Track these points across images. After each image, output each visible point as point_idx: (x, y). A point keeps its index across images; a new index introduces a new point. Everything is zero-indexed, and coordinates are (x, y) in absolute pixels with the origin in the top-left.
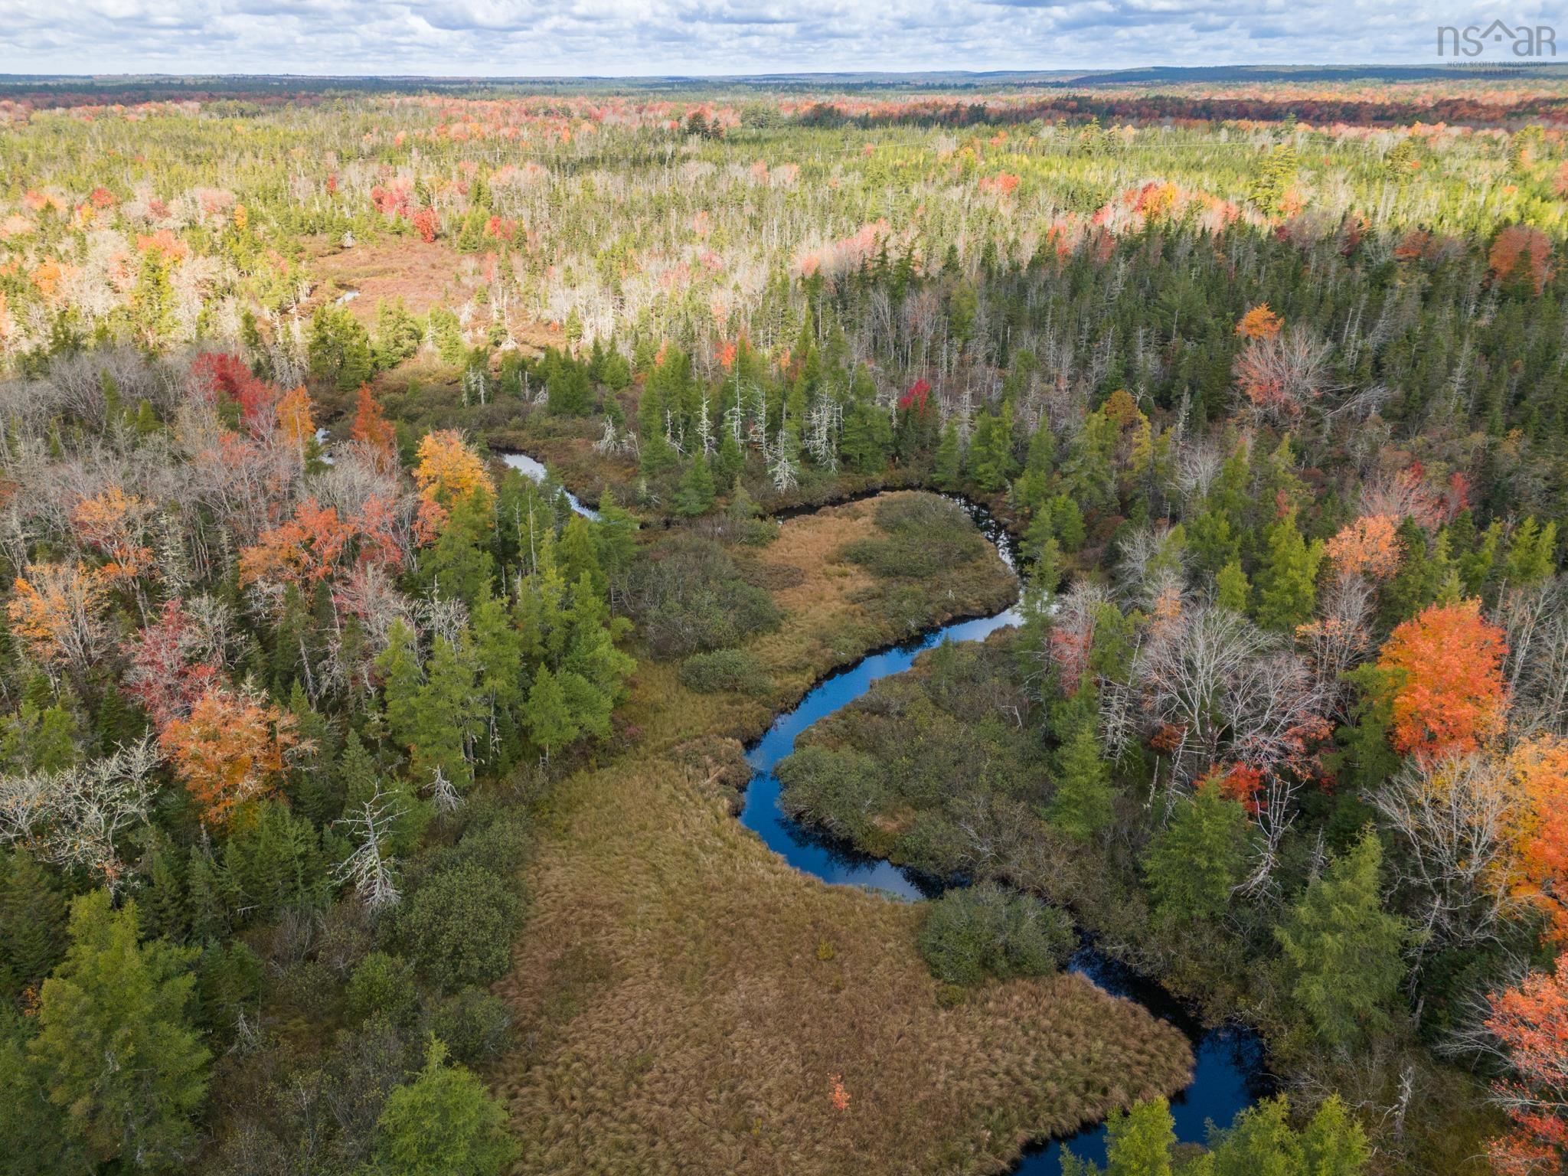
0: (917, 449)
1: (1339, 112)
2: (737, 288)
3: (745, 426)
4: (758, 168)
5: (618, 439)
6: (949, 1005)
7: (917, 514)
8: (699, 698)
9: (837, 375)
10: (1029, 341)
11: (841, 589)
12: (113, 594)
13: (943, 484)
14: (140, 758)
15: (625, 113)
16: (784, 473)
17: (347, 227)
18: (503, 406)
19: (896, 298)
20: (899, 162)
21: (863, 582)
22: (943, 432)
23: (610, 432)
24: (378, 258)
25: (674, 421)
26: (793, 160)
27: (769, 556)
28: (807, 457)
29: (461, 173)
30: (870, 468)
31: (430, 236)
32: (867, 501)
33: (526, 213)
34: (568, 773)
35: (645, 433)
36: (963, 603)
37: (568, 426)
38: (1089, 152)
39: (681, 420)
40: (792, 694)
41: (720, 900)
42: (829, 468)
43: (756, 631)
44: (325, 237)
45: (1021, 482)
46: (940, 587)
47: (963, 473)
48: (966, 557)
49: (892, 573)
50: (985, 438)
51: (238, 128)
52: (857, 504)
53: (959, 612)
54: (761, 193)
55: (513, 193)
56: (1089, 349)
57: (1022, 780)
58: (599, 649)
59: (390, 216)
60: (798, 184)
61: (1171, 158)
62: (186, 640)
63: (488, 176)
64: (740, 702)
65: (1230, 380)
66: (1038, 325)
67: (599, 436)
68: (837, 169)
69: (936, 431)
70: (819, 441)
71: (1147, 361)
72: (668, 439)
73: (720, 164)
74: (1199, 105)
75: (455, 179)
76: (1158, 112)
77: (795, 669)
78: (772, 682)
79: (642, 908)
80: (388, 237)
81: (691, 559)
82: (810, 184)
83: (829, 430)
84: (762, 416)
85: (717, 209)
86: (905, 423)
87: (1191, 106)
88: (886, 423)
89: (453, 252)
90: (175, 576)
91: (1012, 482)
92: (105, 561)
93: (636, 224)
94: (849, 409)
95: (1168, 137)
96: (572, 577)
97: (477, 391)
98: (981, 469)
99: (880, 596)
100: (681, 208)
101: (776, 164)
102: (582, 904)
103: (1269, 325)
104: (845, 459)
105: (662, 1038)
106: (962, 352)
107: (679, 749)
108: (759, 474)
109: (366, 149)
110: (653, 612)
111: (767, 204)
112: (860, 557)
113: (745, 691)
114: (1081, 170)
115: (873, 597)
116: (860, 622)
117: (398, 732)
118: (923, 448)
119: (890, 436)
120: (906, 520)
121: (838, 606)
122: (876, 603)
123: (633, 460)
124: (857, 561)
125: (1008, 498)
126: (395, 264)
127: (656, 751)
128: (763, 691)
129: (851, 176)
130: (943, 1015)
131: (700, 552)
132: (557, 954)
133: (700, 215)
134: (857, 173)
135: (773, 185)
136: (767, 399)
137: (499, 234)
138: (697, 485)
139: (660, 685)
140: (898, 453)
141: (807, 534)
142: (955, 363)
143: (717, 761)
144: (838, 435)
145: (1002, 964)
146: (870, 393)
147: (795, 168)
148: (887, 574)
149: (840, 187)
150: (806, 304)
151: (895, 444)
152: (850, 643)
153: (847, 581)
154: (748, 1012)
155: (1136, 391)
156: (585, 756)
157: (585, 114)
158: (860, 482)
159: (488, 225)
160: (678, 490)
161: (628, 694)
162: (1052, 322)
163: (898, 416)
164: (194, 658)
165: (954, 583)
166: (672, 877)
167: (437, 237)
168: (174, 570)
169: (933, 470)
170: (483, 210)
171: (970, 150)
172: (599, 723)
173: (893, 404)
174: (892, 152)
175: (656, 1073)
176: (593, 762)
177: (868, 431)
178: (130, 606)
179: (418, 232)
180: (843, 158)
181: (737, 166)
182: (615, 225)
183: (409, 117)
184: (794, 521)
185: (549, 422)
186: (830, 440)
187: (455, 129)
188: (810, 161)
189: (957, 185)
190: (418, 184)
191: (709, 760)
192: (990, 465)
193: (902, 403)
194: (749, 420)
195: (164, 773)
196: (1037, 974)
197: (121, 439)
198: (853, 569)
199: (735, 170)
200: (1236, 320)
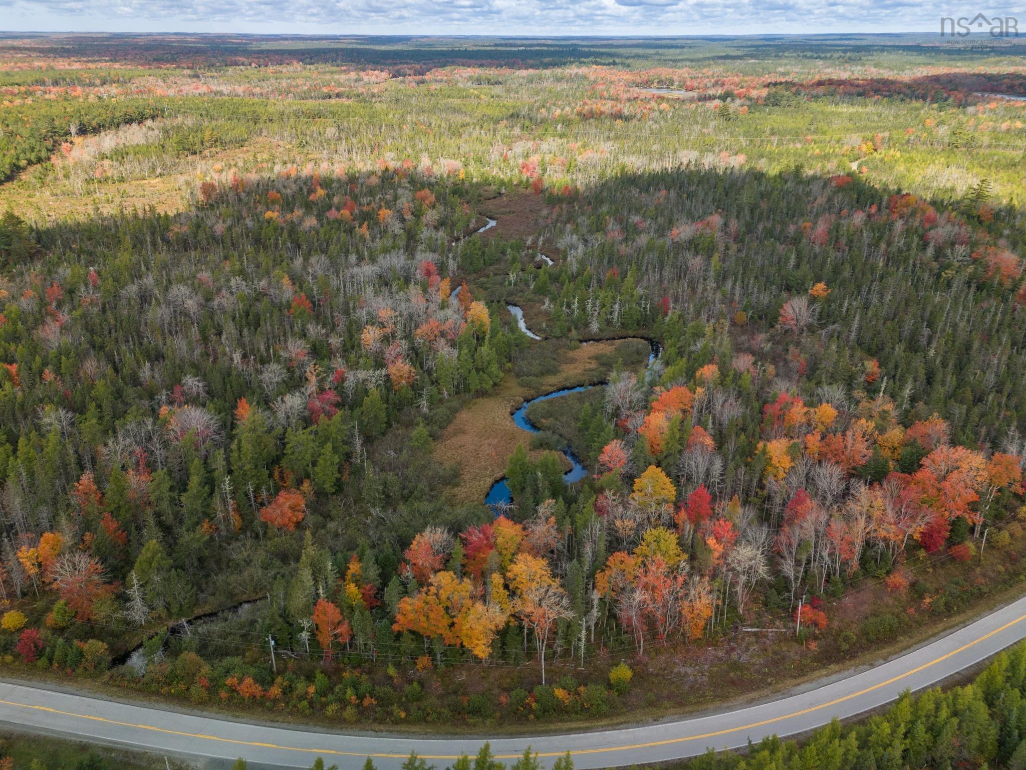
7: (627, 347)
8: (520, 387)
12: (384, 336)
14: (384, 372)
16: (595, 327)
18: (518, 288)
21: (593, 366)
23: (547, 303)
24: (510, 204)
28: (608, 321)
30: (629, 329)
31: (538, 191)
32: (621, 340)
34: (477, 397)
37: (537, 299)
40: (547, 392)
42: (615, 326)
43: (548, 374)
52: (616, 341)
62: (398, 350)
64: (530, 391)
67: (544, 304)
70: (615, 317)
72: (564, 308)
77: (552, 385)
78: (543, 387)
80: (520, 189)
83: (618, 313)
88: (639, 313)
90: (399, 334)
92: (384, 327)
97: (511, 281)
103: (823, 291)
107: (507, 398)
110: (519, 364)
113: (533, 388)
115: (593, 370)
120: (623, 348)
121: (580, 371)
122: (591, 372)
123: (550, 315)
124: (597, 359)
126: (516, 208)
127: (501, 397)
128: (538, 389)
132: (456, 428)
137: (567, 193)
138: (560, 327)
140: (645, 324)
141: (590, 348)
143: (514, 401)
144: (622, 315)
145: (545, 446)
147: (742, 158)
148: (602, 364)
151: (645, 321)
152: (574, 382)
153: (588, 365)
155: (748, 312)
156: (481, 394)
158: (623, 333)
160: (554, 328)
161: (502, 383)
163: (650, 310)
164: (399, 354)
167: (541, 192)
168: (399, 332)
173: (649, 306)
177: (631, 315)
178: (388, 341)
186: (618, 317)
190: (543, 160)
191: (511, 401)
195: (387, 376)
197: (394, 290)
198: (593, 361)
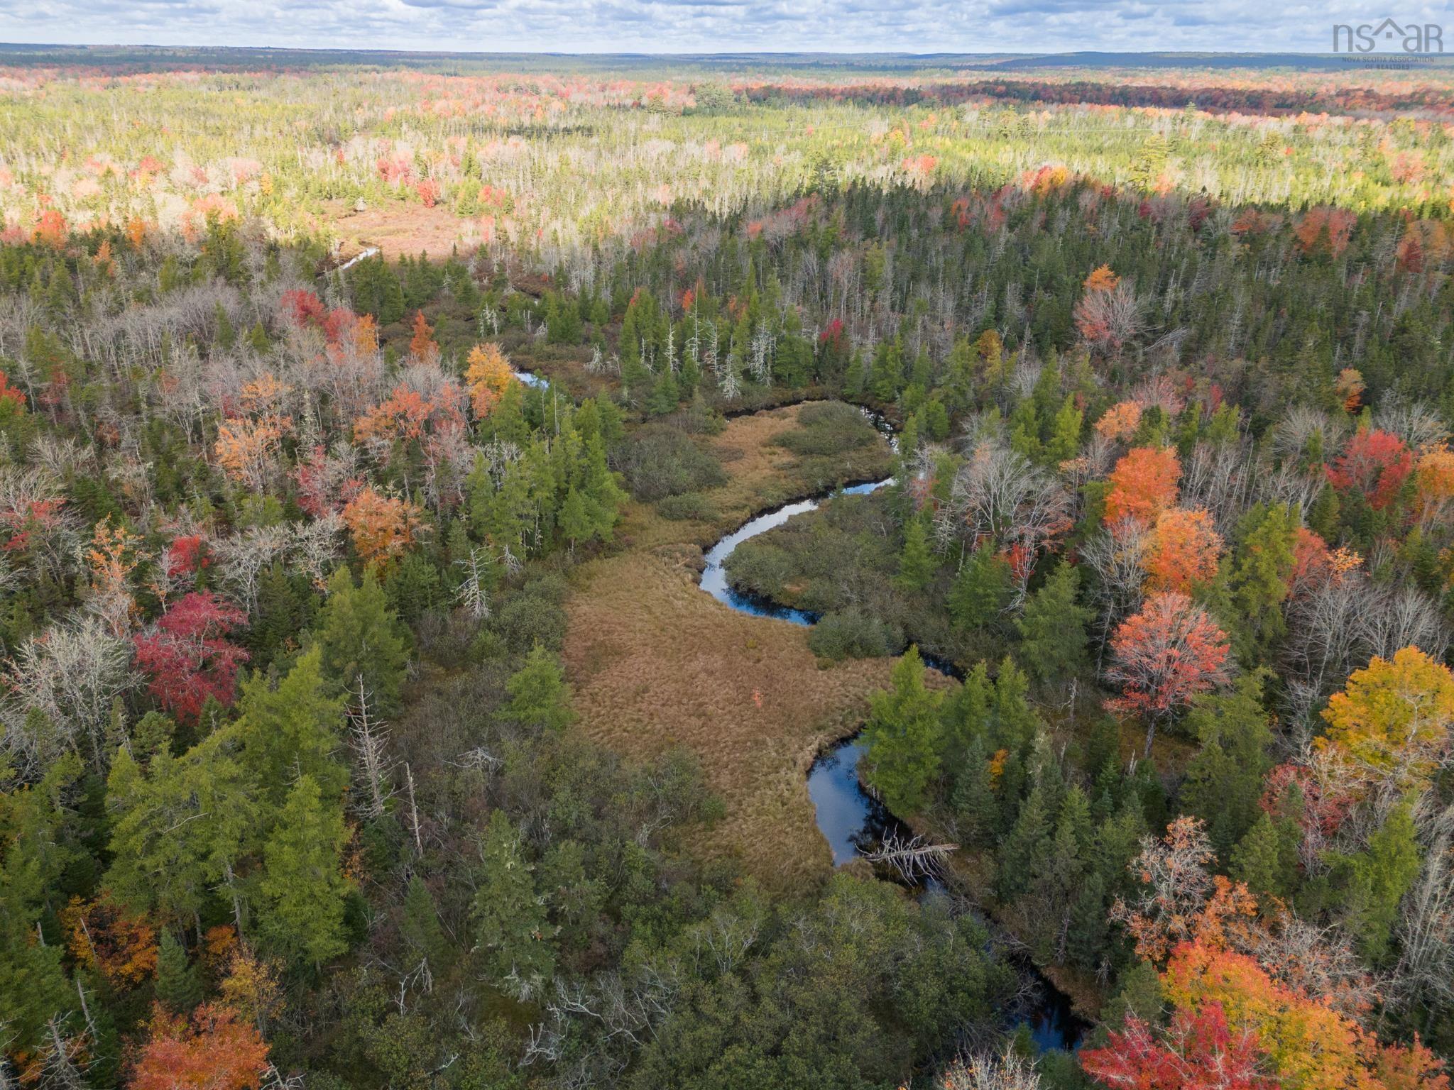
0: (832, 371)
1: (1244, 100)
2: (695, 247)
3: (701, 353)
4: (712, 146)
5: (603, 361)
6: (825, 668)
7: (828, 414)
8: (671, 523)
9: (772, 313)
10: (924, 291)
11: (770, 462)
13: (851, 397)
14: (334, 524)
15: (589, 92)
16: (731, 386)
17: (359, 194)
18: (513, 336)
19: (823, 257)
20: (836, 142)
21: (784, 458)
22: (852, 358)
23: (597, 356)
24: (389, 221)
25: (647, 346)
26: (744, 140)
27: (719, 441)
28: (748, 375)
29: (452, 148)
30: (796, 384)
31: (431, 202)
32: (793, 407)
33: (513, 184)
35: (625, 356)
36: (857, 472)
37: (564, 352)
38: (1006, 135)
39: (652, 347)
40: (734, 522)
41: (686, 622)
42: (765, 383)
43: (709, 487)
44: (340, 202)
45: (907, 393)
46: (841, 461)
47: (866, 389)
48: (862, 443)
49: (807, 452)
50: (882, 361)
51: (238, 101)
52: (786, 409)
53: (854, 477)
54: (715, 168)
55: (500, 166)
56: (970, 299)
57: (881, 561)
58: (606, 483)
59: (395, 184)
60: (746, 161)
61: (1078, 142)
63: (477, 151)
64: (698, 525)
65: (1072, 322)
66: (933, 281)
67: (589, 359)
68: (781, 148)
69: (848, 358)
70: (758, 365)
71: (1014, 307)
72: (642, 360)
73: (678, 141)
74: (1117, 91)
75: (447, 152)
76: (1078, 97)
77: (736, 508)
78: (721, 515)
79: (639, 625)
80: (393, 202)
81: (663, 438)
82: (757, 161)
83: (765, 355)
84: (715, 344)
85: (676, 183)
86: (824, 351)
87: (1110, 92)
88: (809, 350)
89: (452, 216)
91: (900, 393)
93: (609, 194)
94: (781, 340)
95: (1081, 121)
96: (586, 436)
97: (492, 324)
98: (879, 385)
99: (798, 466)
100: (645, 180)
101: (728, 142)
102: (602, 622)
103: (1108, 282)
104: (777, 377)
105: (656, 679)
106: (874, 302)
107: (659, 549)
108: (712, 386)
109: (360, 123)
110: (638, 470)
111: (719, 179)
112: (784, 442)
113: (702, 519)
114: (996, 152)
115: (793, 467)
116: (783, 481)
117: (479, 525)
118: (838, 371)
119: (811, 360)
120: (820, 419)
121: (767, 472)
122: (796, 470)
123: (615, 377)
124: (783, 445)
125: (897, 405)
126: (404, 225)
127: (643, 550)
128: (715, 519)
129: (793, 155)
130: (820, 672)
131: (668, 435)
132: (589, 644)
133: (661, 188)
134: (798, 152)
135: (724, 161)
136: (719, 331)
137: (491, 200)
138: (666, 392)
139: (643, 515)
140: (818, 374)
141: (748, 428)
142: (867, 309)
143: (684, 555)
144: (772, 358)
145: (858, 649)
146: (797, 326)
147: (744, 147)
148: (805, 453)
149: (783, 164)
150: (750, 260)
151: (816, 367)
152: (776, 494)
153: (775, 457)
154: (706, 671)
155: (1002, 330)
156: (598, 552)
157: (552, 91)
158: (789, 394)
159: (481, 194)
160: (651, 396)
161: (622, 518)
162: (944, 278)
163: (819, 346)
165: (852, 459)
166: (658, 611)
167: (436, 203)
169: (844, 386)
170: (475, 180)
171: (899, 132)
172: (606, 530)
173: (815, 337)
174: (831, 132)
175: (652, 693)
176: (602, 555)
177: (794, 355)
179: (420, 199)
180: (787, 138)
181: (693, 144)
182: (590, 194)
183: (393, 93)
184: (738, 420)
185: (549, 349)
186: (766, 363)
187: (439, 105)
188: (758, 140)
189: (885, 164)
190: (417, 157)
191: (678, 555)
192: (886, 382)
193: (822, 336)
194: (704, 347)
195: (345, 534)
196: (878, 656)
198: (780, 450)
199: (691, 147)
200: (1085, 277)
